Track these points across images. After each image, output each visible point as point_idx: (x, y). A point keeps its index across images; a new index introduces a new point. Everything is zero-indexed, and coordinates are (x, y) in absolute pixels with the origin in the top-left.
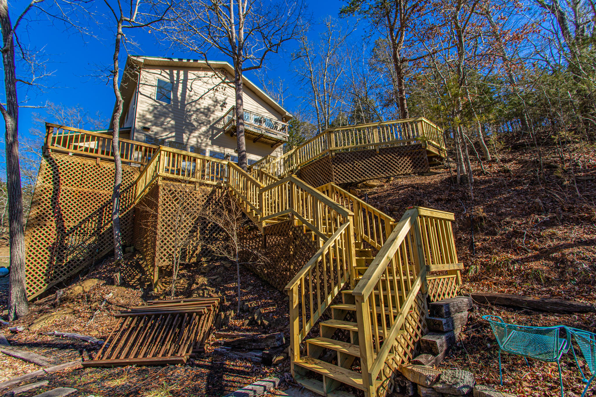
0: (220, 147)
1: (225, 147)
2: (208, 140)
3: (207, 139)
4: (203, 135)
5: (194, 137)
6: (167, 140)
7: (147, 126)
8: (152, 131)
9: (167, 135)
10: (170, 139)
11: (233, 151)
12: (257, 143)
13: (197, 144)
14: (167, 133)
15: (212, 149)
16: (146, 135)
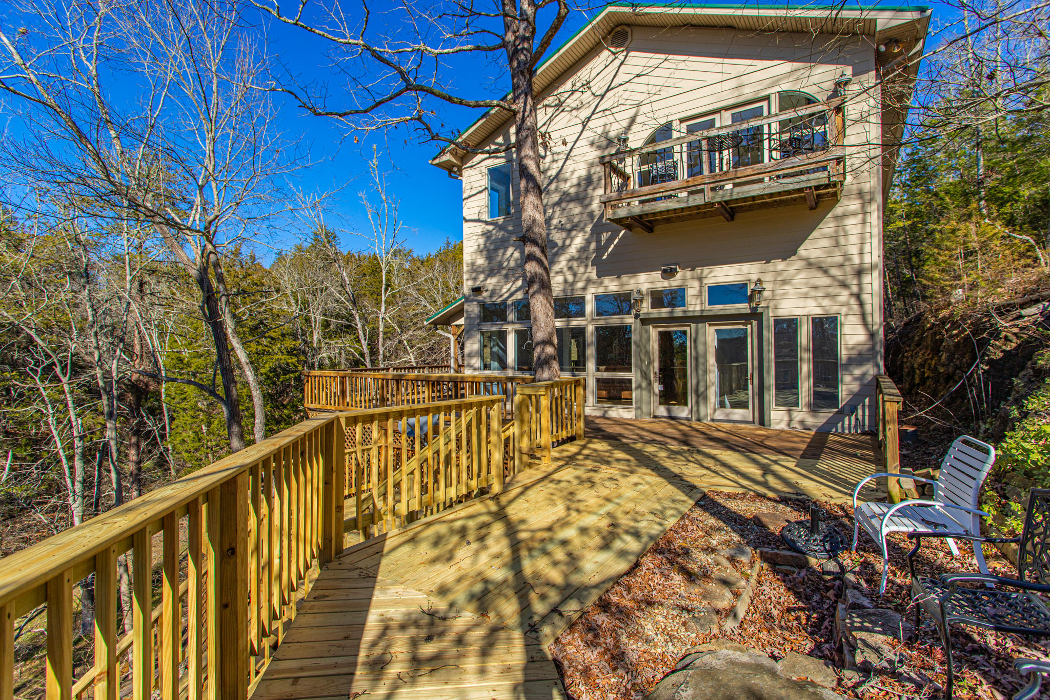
0: (619, 277)
1: (634, 271)
2: (590, 269)
3: (586, 266)
4: (577, 260)
5: (557, 273)
6: (509, 302)
7: (478, 283)
8: (487, 291)
9: (509, 289)
10: (514, 298)
11: (657, 274)
12: (738, 216)
13: (564, 290)
14: (508, 286)
15: (601, 290)
16: (479, 302)
